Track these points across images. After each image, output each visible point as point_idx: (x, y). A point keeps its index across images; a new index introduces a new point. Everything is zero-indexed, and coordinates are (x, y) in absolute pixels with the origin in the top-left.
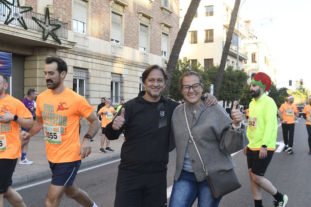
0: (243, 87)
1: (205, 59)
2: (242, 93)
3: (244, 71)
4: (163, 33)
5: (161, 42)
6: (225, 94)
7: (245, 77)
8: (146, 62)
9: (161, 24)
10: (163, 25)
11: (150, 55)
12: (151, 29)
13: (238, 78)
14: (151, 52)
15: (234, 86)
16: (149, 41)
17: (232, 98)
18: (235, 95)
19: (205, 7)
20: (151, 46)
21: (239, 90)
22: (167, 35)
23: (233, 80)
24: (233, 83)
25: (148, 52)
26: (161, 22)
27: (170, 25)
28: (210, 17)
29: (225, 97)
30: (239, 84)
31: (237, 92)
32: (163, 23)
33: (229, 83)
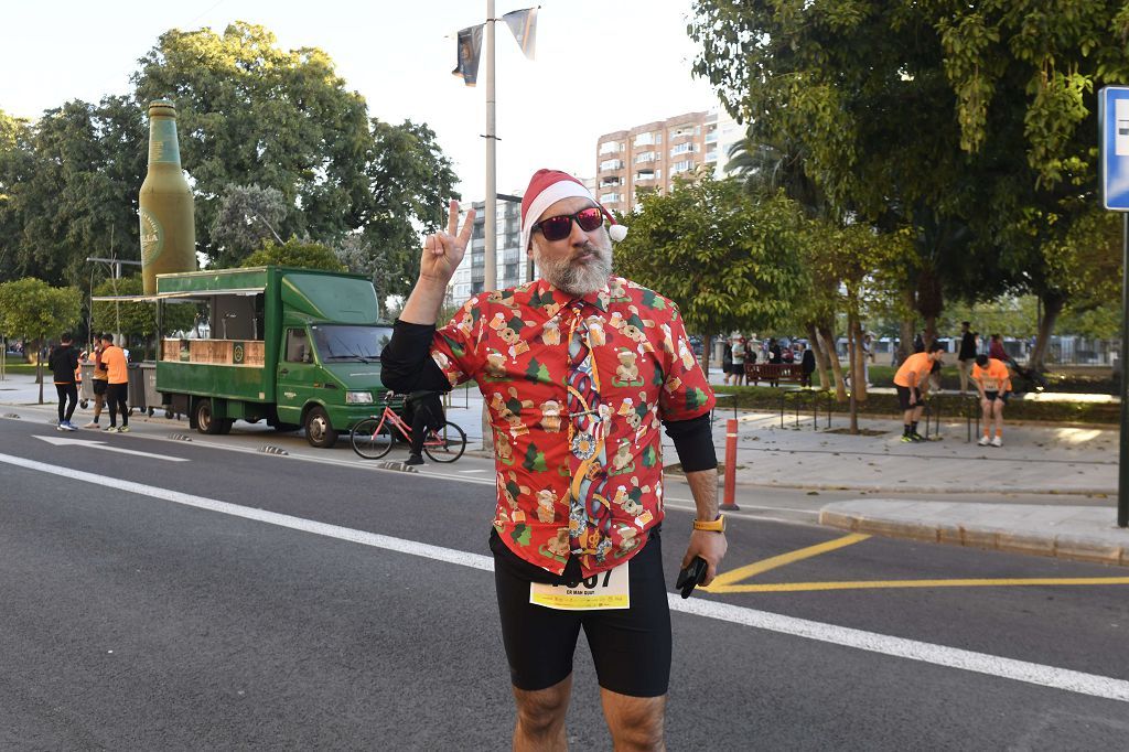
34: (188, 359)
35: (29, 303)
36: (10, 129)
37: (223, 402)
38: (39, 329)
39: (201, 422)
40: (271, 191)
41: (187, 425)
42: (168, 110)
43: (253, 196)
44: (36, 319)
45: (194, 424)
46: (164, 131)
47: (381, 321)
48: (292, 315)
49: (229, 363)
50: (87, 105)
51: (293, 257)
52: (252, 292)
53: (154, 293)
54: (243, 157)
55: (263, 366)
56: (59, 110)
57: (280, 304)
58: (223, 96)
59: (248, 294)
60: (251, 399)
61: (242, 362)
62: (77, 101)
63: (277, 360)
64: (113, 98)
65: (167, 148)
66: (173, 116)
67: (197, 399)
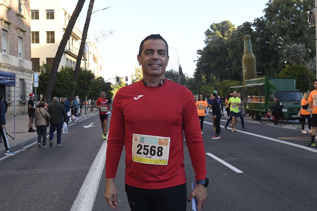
0: (91, 84)
1: (47, 58)
2: (90, 89)
3: (91, 72)
4: (19, 37)
5: (17, 45)
6: (78, 90)
7: (92, 76)
8: (7, 63)
9: (18, 28)
10: (19, 30)
11: (10, 56)
12: (10, 33)
13: (88, 78)
14: (11, 54)
15: (85, 84)
16: (9, 44)
17: (83, 93)
18: (85, 91)
19: (46, 10)
20: (10, 49)
21: (88, 87)
22: (22, 38)
23: (83, 79)
24: (84, 82)
25: (8, 54)
26: (18, 27)
27: (24, 30)
28: (50, 20)
29: (78, 93)
30: (88, 82)
31: (87, 89)
32: (19, 28)
33: (81, 82)
34: (251, 101)
35: (224, 87)
36: (230, 32)
37: (258, 112)
38: (227, 94)
39: (255, 117)
40: (300, 45)
41: (251, 119)
42: (248, 37)
43: (294, 48)
44: (226, 91)
45: (253, 118)
46: (247, 43)
47: (296, 90)
48: (271, 89)
49: (259, 102)
50: (250, 22)
51: (294, 70)
52: (261, 84)
53: (245, 85)
54: (296, 33)
55: (264, 103)
56: (242, 25)
57: (268, 87)
58: (290, 13)
59: (260, 85)
60: (262, 111)
61: (261, 102)
62: (246, 22)
63: (267, 101)
64: (258, 18)
65: (248, 47)
66: (250, 38)
67: (253, 111)
